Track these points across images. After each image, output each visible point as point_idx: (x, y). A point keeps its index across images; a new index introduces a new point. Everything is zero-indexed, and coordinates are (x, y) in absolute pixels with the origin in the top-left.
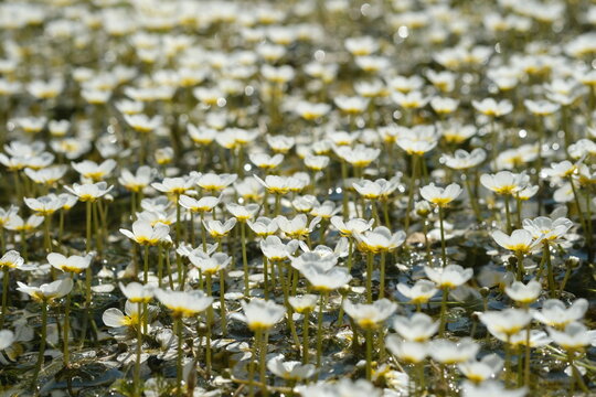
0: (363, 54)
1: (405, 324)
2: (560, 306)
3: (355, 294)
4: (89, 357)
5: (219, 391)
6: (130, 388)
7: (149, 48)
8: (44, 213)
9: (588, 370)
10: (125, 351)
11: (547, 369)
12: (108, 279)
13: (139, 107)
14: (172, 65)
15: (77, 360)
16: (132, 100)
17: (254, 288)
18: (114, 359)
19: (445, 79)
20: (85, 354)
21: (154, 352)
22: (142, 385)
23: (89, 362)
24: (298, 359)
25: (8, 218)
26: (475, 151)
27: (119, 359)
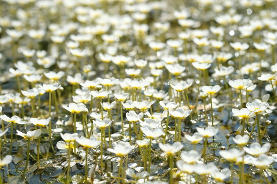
0: (182, 18)
1: (186, 155)
2: (258, 146)
3: (171, 134)
4: (49, 164)
5: (105, 181)
6: (65, 180)
7: (84, 15)
8: (30, 97)
9: (272, 173)
10: (65, 161)
11: (254, 173)
12: (60, 125)
13: (76, 45)
14: (93, 23)
15: (44, 165)
16: (74, 41)
17: (126, 131)
18: (60, 165)
19: (219, 31)
20: (48, 162)
21: (78, 162)
22: (70, 179)
23: (49, 166)
24: (143, 166)
25: (15, 99)
26: (230, 67)
27: (63, 164)
